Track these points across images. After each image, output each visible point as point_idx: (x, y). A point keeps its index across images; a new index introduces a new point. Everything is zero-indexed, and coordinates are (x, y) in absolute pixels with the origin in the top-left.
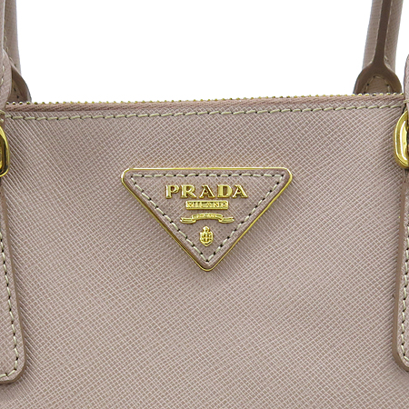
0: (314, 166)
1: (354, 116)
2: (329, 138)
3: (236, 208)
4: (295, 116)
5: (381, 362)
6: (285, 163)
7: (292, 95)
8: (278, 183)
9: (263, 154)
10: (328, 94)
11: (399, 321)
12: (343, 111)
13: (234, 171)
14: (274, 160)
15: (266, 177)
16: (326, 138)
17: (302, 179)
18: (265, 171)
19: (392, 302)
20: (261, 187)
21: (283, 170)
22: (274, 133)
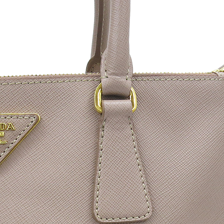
0: (53, 112)
1: (74, 85)
2: (61, 97)
3: (9, 135)
4: (43, 86)
5: (86, 219)
6: (37, 111)
7: (42, 74)
8: (32, 122)
9: (25, 106)
10: (62, 73)
11: (95, 196)
12: (69, 83)
13: (8, 115)
14: (31, 109)
15: (26, 119)
16: (59, 98)
17: (46, 119)
18: (25, 115)
19: (92, 186)
20: (22, 124)
21: (35, 115)
22: (31, 95)
